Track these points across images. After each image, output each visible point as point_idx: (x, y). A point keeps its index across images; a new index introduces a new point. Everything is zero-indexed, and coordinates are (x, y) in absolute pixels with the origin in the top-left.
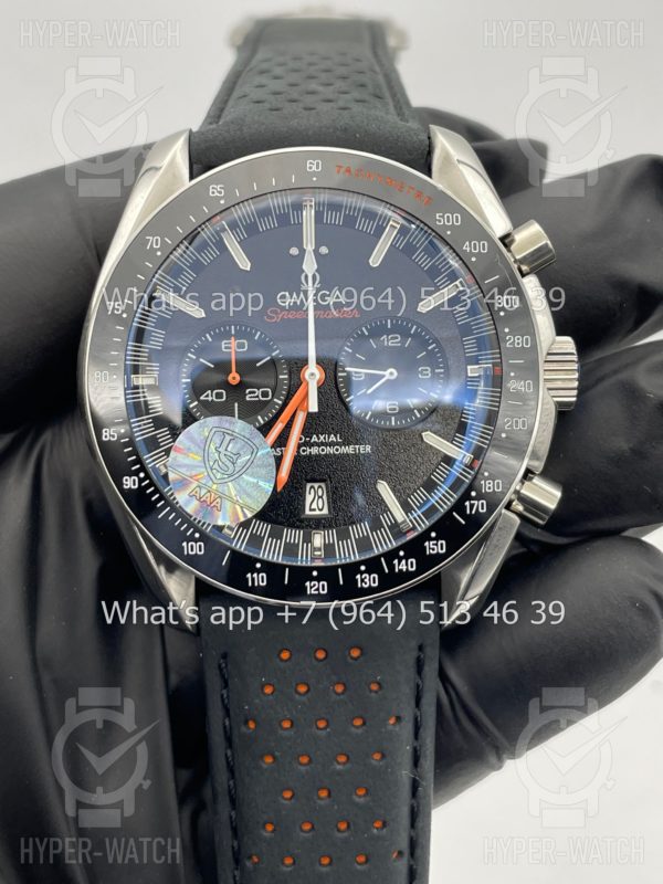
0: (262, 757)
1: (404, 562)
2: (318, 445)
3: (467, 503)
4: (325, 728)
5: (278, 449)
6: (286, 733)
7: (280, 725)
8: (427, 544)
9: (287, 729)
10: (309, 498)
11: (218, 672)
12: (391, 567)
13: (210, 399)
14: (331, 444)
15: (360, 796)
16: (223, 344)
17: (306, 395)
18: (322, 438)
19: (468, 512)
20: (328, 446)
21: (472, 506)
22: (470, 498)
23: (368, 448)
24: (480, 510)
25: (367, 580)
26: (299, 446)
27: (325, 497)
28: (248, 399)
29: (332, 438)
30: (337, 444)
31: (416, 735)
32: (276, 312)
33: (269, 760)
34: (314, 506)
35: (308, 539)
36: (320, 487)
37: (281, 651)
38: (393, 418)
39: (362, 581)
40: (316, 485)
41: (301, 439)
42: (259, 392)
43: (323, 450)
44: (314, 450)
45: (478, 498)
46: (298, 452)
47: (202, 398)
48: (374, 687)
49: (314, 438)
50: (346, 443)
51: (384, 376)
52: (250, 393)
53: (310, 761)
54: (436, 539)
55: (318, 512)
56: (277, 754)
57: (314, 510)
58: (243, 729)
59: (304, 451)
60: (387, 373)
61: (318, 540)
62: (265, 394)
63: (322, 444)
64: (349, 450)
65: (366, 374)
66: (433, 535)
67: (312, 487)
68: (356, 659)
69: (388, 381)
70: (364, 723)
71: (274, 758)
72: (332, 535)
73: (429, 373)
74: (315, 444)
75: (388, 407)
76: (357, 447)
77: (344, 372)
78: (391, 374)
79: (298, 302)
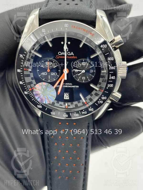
0: (55, 143)
1: (84, 112)
2: (67, 85)
3: (98, 102)
4: (68, 139)
5: (58, 86)
6: (59, 139)
7: (58, 137)
8: (89, 109)
9: (60, 138)
10: (65, 95)
11: (46, 125)
12: (81, 113)
13: (43, 74)
14: (70, 85)
15: (74, 153)
16: (46, 63)
17: (64, 76)
19: (98, 103)
20: (69, 85)
21: (99, 102)
22: (99, 100)
23: (78, 86)
24: (101, 103)
25: (76, 115)
27: (68, 95)
28: (52, 75)
29: (70, 84)
30: (71, 85)
31: (87, 141)
32: (58, 57)
33: (56, 144)
34: (66, 97)
35: (64, 104)
38: (84, 81)
39: (75, 115)
40: (67, 93)
41: (63, 84)
42: (54, 73)
43: (68, 86)
44: (66, 86)
45: (101, 100)
46: (63, 86)
47: (42, 74)
49: (66, 84)
50: (73, 85)
51: (82, 72)
52: (52, 73)
53: (64, 145)
54: (91, 108)
55: (67, 99)
56: (57, 143)
58: (51, 137)
61: (66, 104)
62: (55, 74)
64: (74, 87)
65: (78, 71)
66: (91, 107)
68: (75, 125)
70: (76, 138)
71: (57, 144)
72: (69, 103)
73: (92, 71)
74: (66, 85)
75: (83, 78)
76: (76, 86)
77: (73, 70)
78: (84, 71)
79: (63, 54)
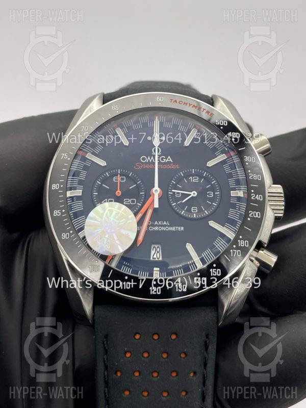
1: (199, 279)
2: (158, 226)
3: (232, 251)
4: (157, 377)
5: (138, 228)
6: (136, 379)
7: (133, 374)
9: (137, 376)
10: (153, 252)
11: (102, 345)
14: (165, 226)
16: (114, 178)
17: (153, 201)
18: (160, 223)
19: (232, 255)
20: (163, 226)
21: (234, 253)
22: (233, 249)
23: (182, 228)
24: (238, 255)
25: (181, 288)
26: (148, 226)
27: (160, 252)
28: (124, 203)
29: (165, 223)
30: (167, 226)
31: (204, 384)
32: (140, 165)
34: (155, 256)
36: (158, 247)
37: (135, 334)
38: (195, 215)
39: (179, 287)
40: (156, 246)
41: (149, 223)
42: (130, 200)
43: (160, 228)
44: (156, 228)
45: (236, 249)
46: (148, 229)
48: (183, 355)
49: (156, 223)
50: (171, 226)
51: (190, 195)
52: (126, 201)
53: (149, 394)
55: (157, 259)
56: (132, 390)
57: (155, 258)
58: (114, 376)
59: (151, 228)
60: (192, 193)
62: (133, 202)
63: (159, 226)
64: (173, 229)
65: (182, 194)
67: (154, 247)
68: (174, 339)
69: (192, 197)
70: (177, 375)
71: (130, 392)
73: (212, 194)
74: (156, 225)
75: (192, 210)
76: (177, 227)
77: (171, 192)
78: (194, 194)
79: (151, 161)
